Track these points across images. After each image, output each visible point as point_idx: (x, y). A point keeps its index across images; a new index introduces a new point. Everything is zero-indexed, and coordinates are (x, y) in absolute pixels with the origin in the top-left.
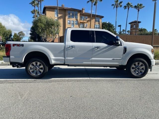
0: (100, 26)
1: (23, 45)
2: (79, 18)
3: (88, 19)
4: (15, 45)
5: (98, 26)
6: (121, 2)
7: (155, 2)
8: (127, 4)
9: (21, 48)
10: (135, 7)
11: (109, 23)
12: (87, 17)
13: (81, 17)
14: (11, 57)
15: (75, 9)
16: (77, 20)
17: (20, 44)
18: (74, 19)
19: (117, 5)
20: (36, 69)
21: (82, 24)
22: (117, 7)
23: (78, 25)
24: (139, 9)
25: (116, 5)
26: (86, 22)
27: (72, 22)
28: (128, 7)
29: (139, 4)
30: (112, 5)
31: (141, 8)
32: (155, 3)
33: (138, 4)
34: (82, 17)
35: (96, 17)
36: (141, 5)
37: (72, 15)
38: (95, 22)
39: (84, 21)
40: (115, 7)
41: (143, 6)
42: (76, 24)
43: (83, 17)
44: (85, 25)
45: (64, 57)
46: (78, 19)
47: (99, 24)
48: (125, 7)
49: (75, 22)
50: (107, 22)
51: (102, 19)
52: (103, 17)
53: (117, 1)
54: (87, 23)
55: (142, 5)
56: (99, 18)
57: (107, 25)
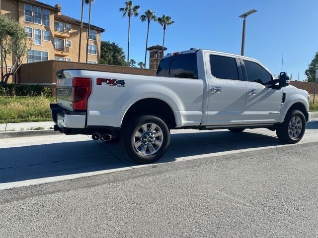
0: (97, 49)
1: (122, 83)
2: (52, 26)
3: (72, 31)
4: (104, 80)
5: (93, 49)
6: (137, 7)
7: (243, 19)
8: (146, 13)
9: (117, 88)
10: (160, 20)
11: (114, 43)
12: (68, 26)
13: (56, 25)
14: (91, 112)
15: (42, 4)
16: (48, 29)
17: (115, 80)
18: (41, 26)
19: (130, 11)
20: (151, 140)
21: (59, 40)
22: (129, 15)
23: (50, 41)
24: (165, 25)
25: (128, 11)
26: (68, 36)
27: (37, 33)
28: (149, 18)
29: (166, 16)
30: (121, 9)
31: (168, 24)
32: (244, 21)
33: (164, 16)
34: (58, 23)
35: (90, 28)
36: (168, 18)
37: (35, 16)
38: (88, 40)
39: (64, 35)
40: (127, 14)
41: (171, 20)
42: (45, 38)
43: (61, 24)
44: (66, 43)
45: (202, 112)
46: (51, 28)
47: (95, 43)
48: (143, 18)
49: (44, 34)
50: (111, 43)
51: (101, 33)
52: (102, 30)
53: (130, 3)
54: (69, 38)
55: (170, 18)
56: (95, 31)
57: (111, 47)
